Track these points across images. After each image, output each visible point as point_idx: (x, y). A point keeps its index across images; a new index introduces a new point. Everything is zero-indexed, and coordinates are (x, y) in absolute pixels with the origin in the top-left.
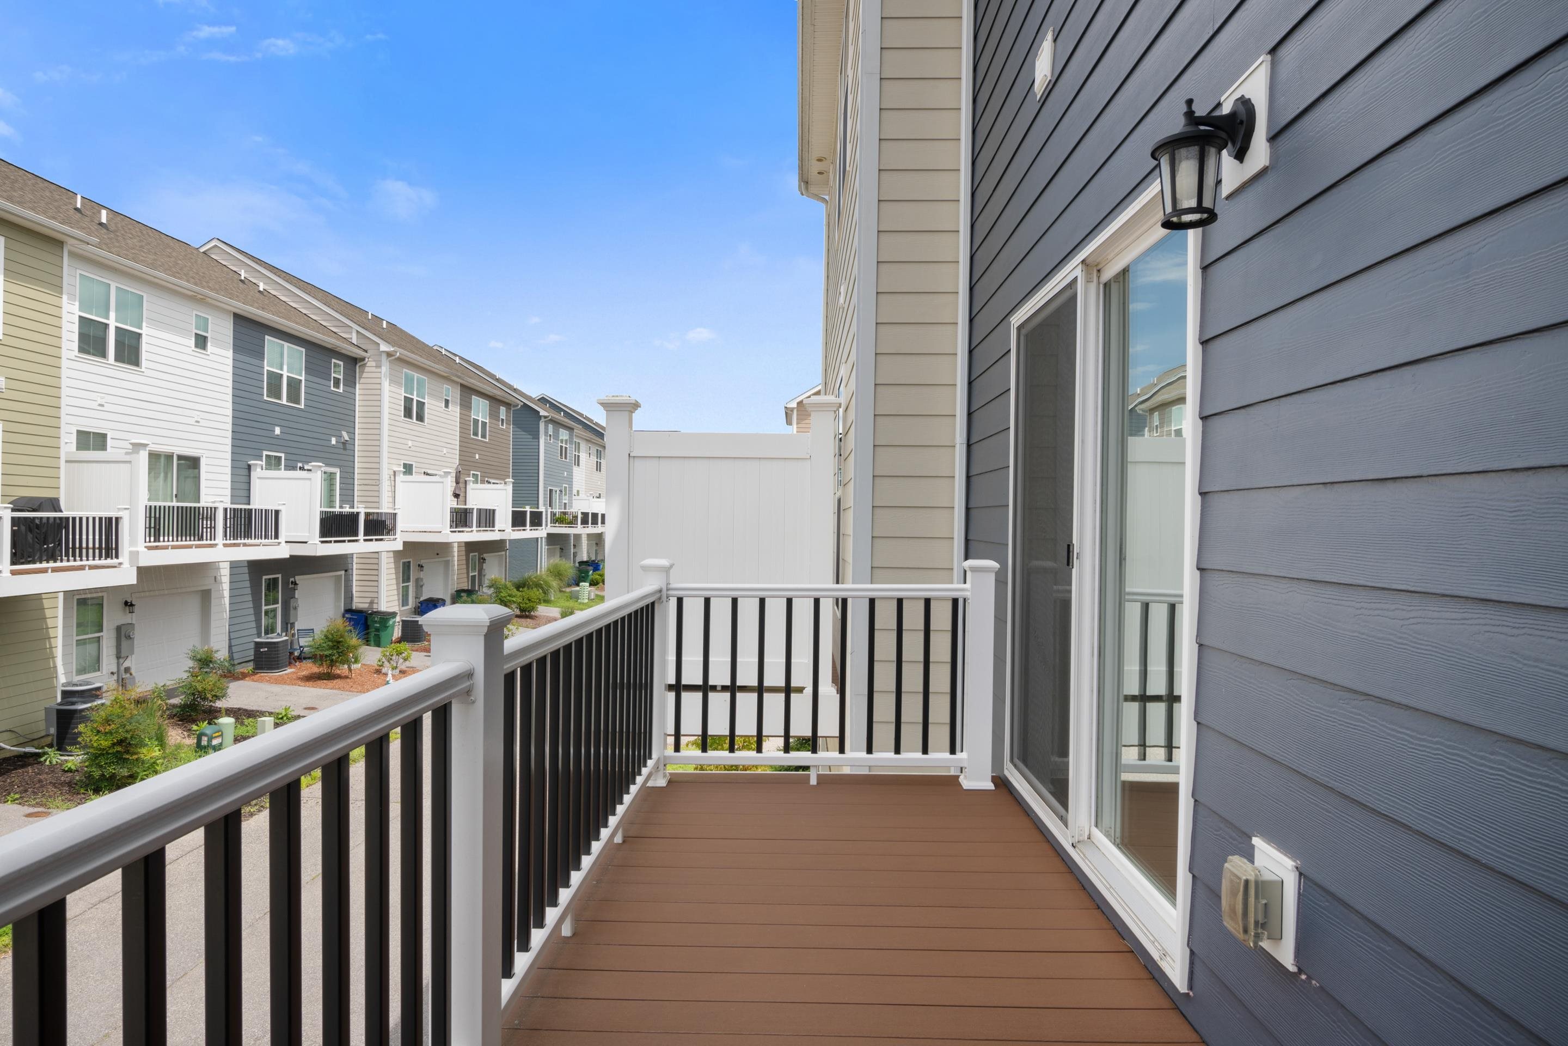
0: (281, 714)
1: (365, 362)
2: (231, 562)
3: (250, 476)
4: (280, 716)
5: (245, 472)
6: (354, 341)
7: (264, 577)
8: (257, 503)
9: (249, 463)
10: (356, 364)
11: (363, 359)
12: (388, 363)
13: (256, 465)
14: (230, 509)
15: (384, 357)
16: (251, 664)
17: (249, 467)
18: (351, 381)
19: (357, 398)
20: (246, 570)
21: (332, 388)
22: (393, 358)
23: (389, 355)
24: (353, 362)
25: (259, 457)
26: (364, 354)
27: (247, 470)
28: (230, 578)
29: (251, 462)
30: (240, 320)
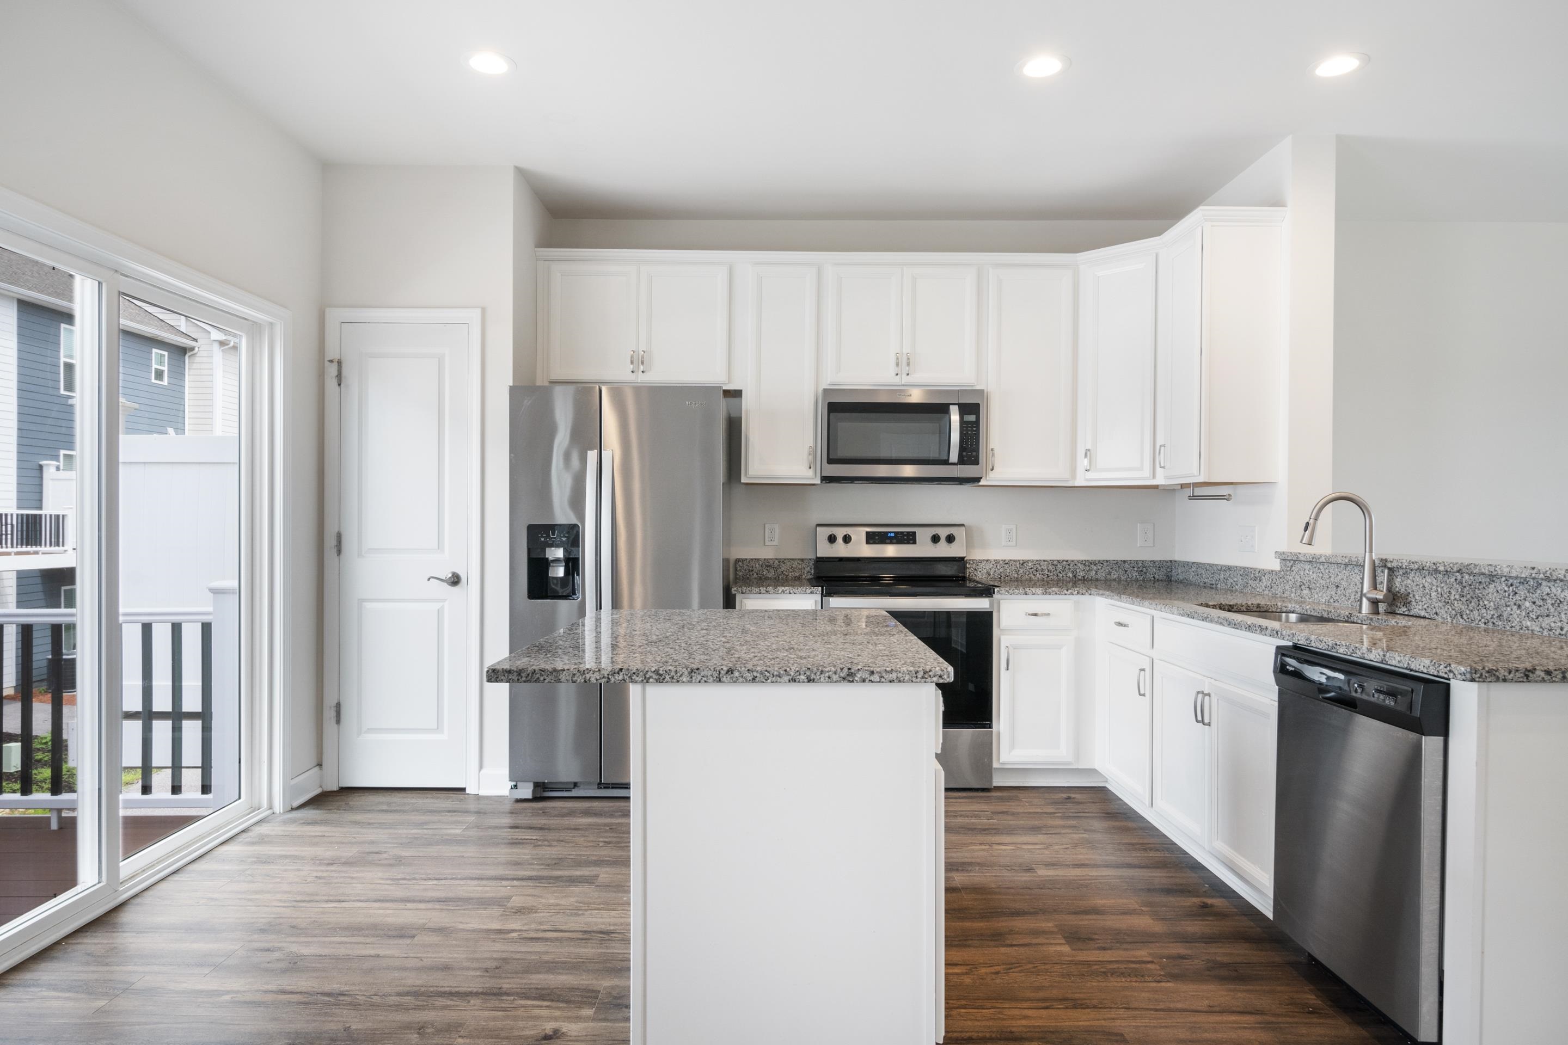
0: (46, 738)
1: (194, 352)
2: (18, 572)
3: (41, 478)
4: (44, 741)
5: (37, 474)
6: (183, 329)
7: (63, 588)
8: (49, 509)
9: (41, 463)
10: (185, 353)
11: (192, 349)
12: (221, 353)
13: (47, 465)
14: (17, 515)
15: (216, 346)
16: (45, 683)
17: (41, 467)
18: (178, 372)
19: (187, 390)
20: (39, 580)
21: (153, 381)
22: (227, 347)
23: (222, 343)
24: (180, 352)
25: (56, 458)
26: (193, 344)
27: (38, 471)
28: (18, 590)
29: (42, 463)
30: (25, 306)
